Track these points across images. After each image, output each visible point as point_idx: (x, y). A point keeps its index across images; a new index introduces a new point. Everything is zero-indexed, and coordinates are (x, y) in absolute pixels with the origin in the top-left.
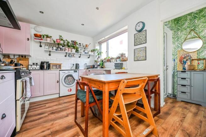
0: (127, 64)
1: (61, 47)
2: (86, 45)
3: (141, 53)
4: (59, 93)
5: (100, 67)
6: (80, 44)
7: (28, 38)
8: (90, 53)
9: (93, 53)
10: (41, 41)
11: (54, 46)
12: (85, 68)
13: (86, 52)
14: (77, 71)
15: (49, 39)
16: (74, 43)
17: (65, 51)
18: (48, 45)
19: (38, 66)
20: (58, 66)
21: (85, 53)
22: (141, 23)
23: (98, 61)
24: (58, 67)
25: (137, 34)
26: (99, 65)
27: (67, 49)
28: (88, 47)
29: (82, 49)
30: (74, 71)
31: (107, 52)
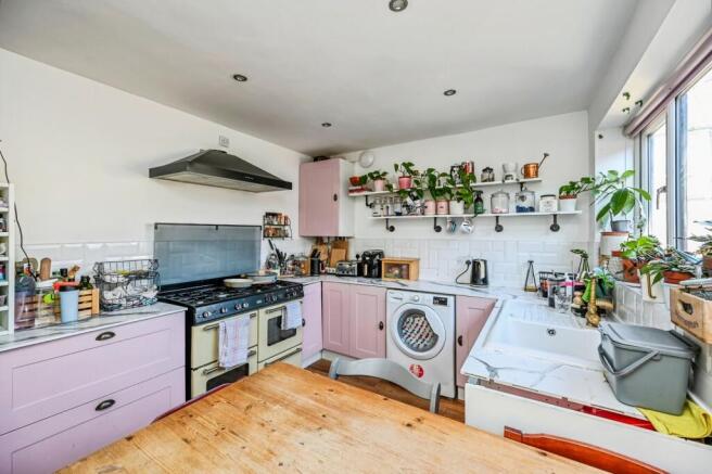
2: (526, 167)
5: (576, 303)
6: (488, 170)
7: (335, 196)
8: (548, 206)
9: (572, 201)
10: (366, 193)
17: (423, 213)
18: (380, 203)
19: (356, 266)
20: (404, 267)
27: (431, 205)
28: (537, 175)
29: (502, 192)
30: (435, 298)
31: (664, 189)
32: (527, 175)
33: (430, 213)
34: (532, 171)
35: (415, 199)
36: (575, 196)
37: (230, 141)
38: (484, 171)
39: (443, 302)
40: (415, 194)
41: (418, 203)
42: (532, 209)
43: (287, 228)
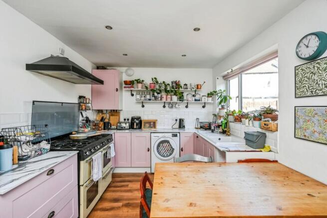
0: (277, 140)
1: (156, 94)
2: (198, 85)
3: (316, 122)
4: (151, 167)
5: (220, 130)
6: (186, 85)
7: (117, 89)
8: (205, 99)
9: (211, 98)
10: (132, 89)
11: (147, 94)
12: (196, 127)
13: (197, 97)
14: (178, 134)
15: (140, 85)
16: (177, 84)
17: (161, 100)
18: (139, 94)
19: (128, 124)
20: (152, 123)
21: (196, 100)
22: (314, 37)
23: (222, 115)
24: (152, 126)
25: (304, 67)
26: (219, 126)
27: (164, 96)
28: (200, 89)
29: (190, 94)
30: (172, 134)
31: (238, 97)
32: (198, 88)
33: (164, 100)
34: (199, 87)
35: (158, 93)
36: (211, 97)
37: (65, 52)
38: (184, 85)
39: (176, 136)
40: (158, 91)
41: (159, 95)
42: (199, 100)
43: (90, 105)
